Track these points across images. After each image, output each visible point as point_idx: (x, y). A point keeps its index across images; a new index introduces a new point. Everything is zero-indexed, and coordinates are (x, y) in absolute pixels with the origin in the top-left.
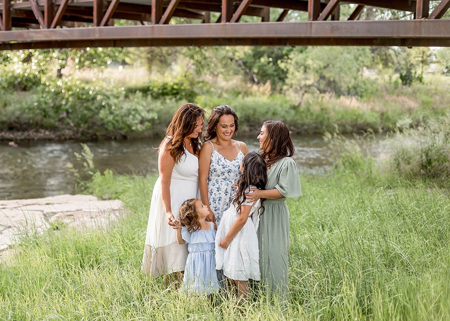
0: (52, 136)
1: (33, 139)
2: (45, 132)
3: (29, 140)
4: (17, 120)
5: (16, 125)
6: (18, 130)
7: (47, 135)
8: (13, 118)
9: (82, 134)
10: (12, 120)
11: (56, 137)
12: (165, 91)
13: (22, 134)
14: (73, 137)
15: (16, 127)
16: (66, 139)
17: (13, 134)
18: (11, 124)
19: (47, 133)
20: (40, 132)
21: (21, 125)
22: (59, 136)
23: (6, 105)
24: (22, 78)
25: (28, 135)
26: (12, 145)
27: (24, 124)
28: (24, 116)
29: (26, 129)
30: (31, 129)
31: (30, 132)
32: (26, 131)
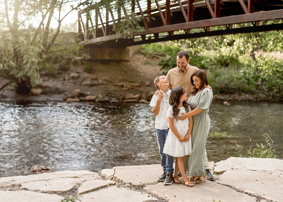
0: (251, 98)
1: (238, 100)
2: (245, 95)
3: (235, 100)
4: (226, 87)
5: (226, 90)
6: (227, 94)
7: (247, 97)
8: (223, 85)
9: (273, 97)
10: (222, 86)
11: (254, 99)
13: (230, 97)
14: (266, 99)
15: (225, 91)
16: (261, 100)
17: (223, 96)
18: (221, 89)
19: (247, 96)
20: (242, 95)
21: (229, 90)
22: (256, 98)
23: (216, 76)
24: (228, 57)
25: (234, 97)
26: (226, 104)
27: (231, 89)
28: (232, 83)
29: (232, 93)
30: (236, 93)
31: (235, 95)
32: (233, 94)
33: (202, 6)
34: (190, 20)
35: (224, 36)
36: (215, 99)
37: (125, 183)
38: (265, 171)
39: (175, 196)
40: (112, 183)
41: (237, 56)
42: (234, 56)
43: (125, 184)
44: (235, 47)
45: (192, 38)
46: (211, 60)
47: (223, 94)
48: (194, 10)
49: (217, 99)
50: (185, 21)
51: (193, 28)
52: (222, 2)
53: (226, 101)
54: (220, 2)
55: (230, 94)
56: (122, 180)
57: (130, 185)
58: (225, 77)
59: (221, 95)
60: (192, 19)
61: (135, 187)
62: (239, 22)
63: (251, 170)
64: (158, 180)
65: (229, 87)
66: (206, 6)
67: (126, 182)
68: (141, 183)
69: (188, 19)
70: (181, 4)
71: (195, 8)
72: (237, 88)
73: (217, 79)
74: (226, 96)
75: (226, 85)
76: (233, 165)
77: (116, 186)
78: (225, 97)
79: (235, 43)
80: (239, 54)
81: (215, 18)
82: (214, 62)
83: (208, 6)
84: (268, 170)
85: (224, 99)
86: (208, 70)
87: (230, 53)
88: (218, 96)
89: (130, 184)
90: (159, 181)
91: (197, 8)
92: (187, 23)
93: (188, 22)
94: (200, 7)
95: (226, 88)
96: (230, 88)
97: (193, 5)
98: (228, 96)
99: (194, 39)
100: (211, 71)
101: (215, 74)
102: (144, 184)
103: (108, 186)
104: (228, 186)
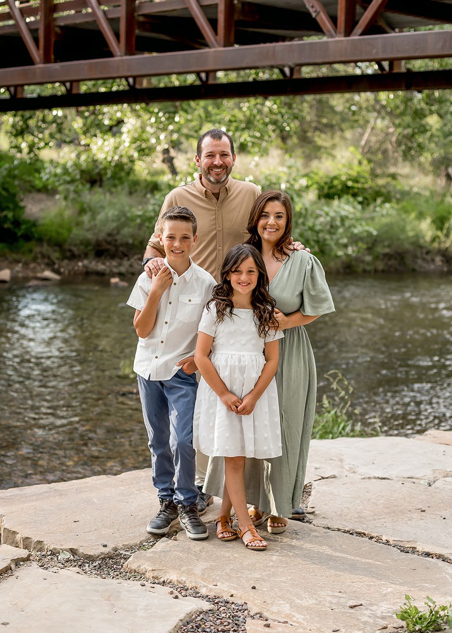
4: (109, 239)
5: (109, 247)
6: (113, 257)
8: (102, 236)
10: (100, 239)
12: (333, 191)
13: (120, 265)
15: (107, 250)
17: (104, 264)
18: (98, 244)
21: (116, 247)
23: (82, 211)
24: (110, 162)
25: (131, 266)
26: (116, 284)
27: (122, 245)
28: (126, 231)
29: (125, 255)
30: (134, 254)
31: (132, 260)
32: (126, 258)
33: (80, 24)
34: (47, 60)
35: (98, 107)
36: (84, 270)
37: (55, 549)
38: (412, 478)
39: (254, 588)
40: (20, 557)
41: (132, 161)
42: (125, 160)
43: (54, 553)
44: (126, 138)
45: (24, 109)
46: (66, 171)
47: (103, 258)
48: (56, 33)
49: (89, 270)
50: (30, 62)
51: (29, 84)
52: (140, 13)
53: (114, 275)
54: (136, 14)
55: (121, 258)
56: (40, 542)
57: (72, 557)
58: (107, 214)
59: (98, 262)
60: (53, 57)
61: (94, 561)
62: (181, 70)
63: (375, 478)
64: (150, 533)
65: (116, 241)
66: (95, 22)
67: (58, 547)
68: (105, 546)
69: (42, 56)
70: (17, 14)
71: (60, 27)
72: (136, 243)
73: (86, 218)
74: (111, 263)
75: (109, 235)
76: (318, 466)
77: (35, 564)
78: (109, 267)
79: (124, 129)
80: (136, 155)
81: (121, 56)
82: (73, 174)
83: (101, 24)
84: (418, 476)
85: (108, 271)
86: (57, 197)
87: (115, 153)
88: (91, 263)
89: (73, 551)
90: (157, 536)
91: (64, 28)
92: (39, 68)
93: (40, 63)
94: (75, 24)
95: (109, 243)
96: (119, 242)
97: (55, 19)
98: (114, 263)
99: (27, 114)
100: (66, 198)
101: (78, 207)
102: (115, 549)
103: (13, 566)
104: (359, 534)
